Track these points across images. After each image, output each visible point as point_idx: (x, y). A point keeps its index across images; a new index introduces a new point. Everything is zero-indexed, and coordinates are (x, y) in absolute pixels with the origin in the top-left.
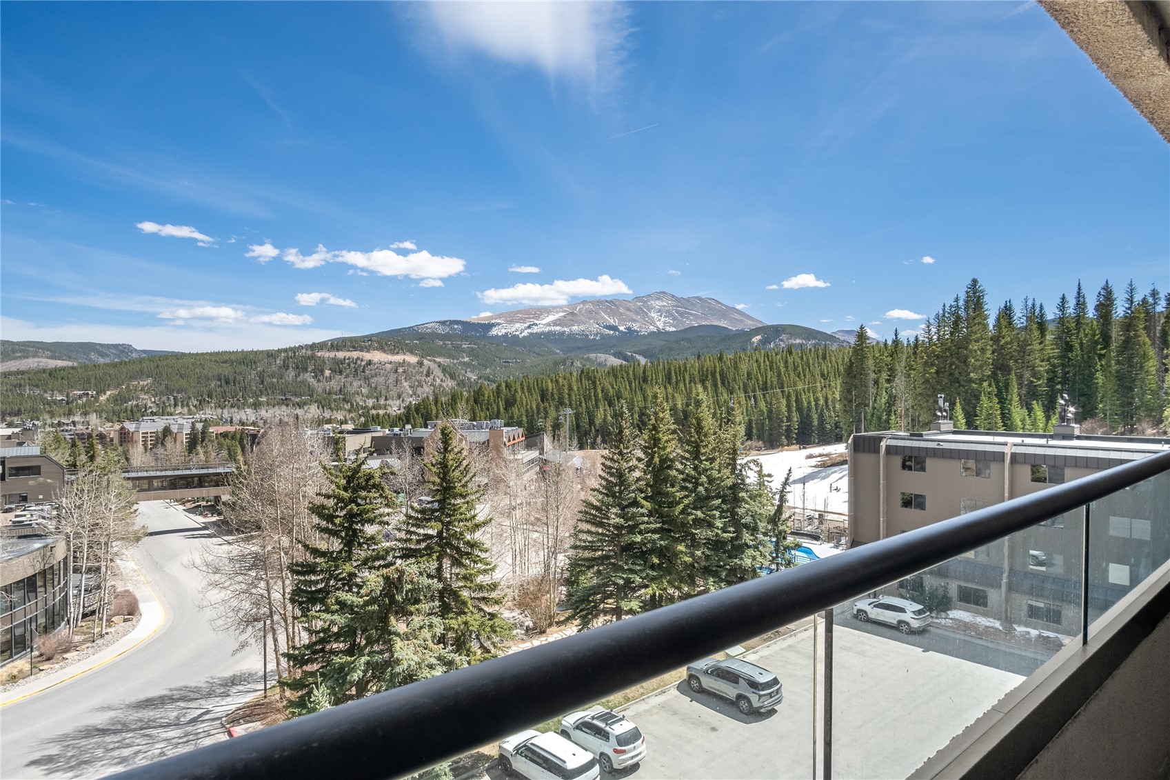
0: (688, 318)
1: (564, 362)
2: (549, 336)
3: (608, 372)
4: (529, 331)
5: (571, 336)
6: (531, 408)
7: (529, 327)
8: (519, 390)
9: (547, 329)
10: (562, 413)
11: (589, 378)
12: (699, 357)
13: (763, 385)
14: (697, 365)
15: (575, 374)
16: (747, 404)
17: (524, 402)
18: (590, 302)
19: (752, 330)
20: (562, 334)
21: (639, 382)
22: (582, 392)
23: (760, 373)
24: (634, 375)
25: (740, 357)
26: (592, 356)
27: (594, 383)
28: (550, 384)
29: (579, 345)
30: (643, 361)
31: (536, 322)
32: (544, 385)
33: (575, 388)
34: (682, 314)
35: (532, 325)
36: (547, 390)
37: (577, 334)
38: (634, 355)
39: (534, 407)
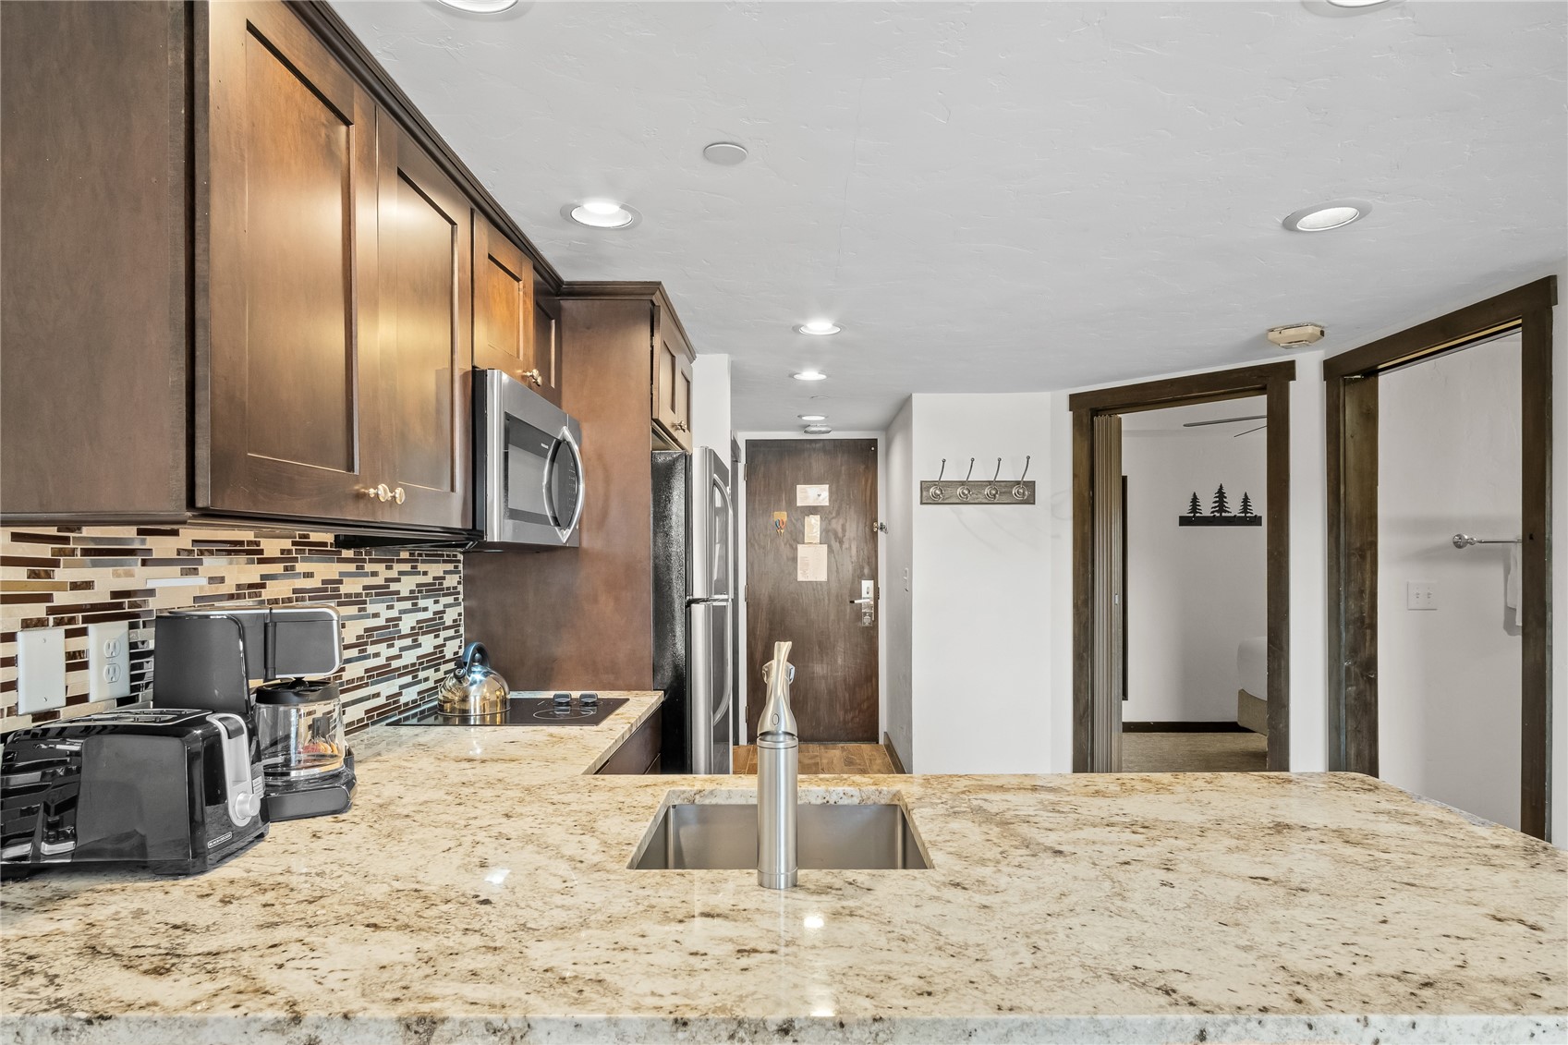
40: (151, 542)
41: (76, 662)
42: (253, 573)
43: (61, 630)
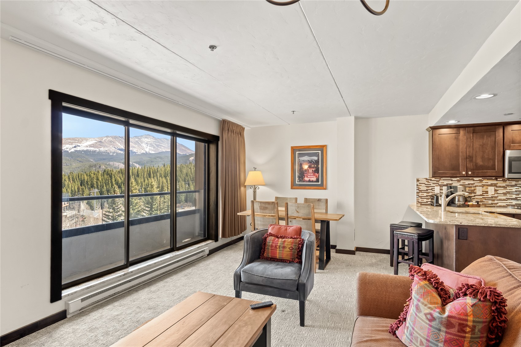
0: (160, 148)
1: (95, 166)
2: (86, 152)
3: (119, 172)
4: (75, 149)
5: (100, 153)
6: (75, 189)
7: (75, 147)
8: (67, 179)
9: (85, 149)
10: (92, 191)
11: (108, 174)
12: (164, 166)
13: (192, 178)
14: (163, 169)
15: (100, 172)
16: (185, 187)
17: (70, 186)
18: (111, 137)
19: (190, 155)
20: (95, 151)
21: (135, 176)
22: (104, 181)
23: (191, 173)
24: (132, 173)
25: (183, 166)
26: (111, 163)
27: (111, 177)
28: (86, 177)
29: (104, 157)
30: (137, 166)
31: (79, 144)
32: (82, 177)
33: (100, 179)
34: (158, 146)
35: (77, 146)
36: (84, 180)
37: (103, 152)
38: (134, 163)
39: (76, 188)
40: (452, 179)
41: (441, 190)
42: (472, 182)
43: (439, 187)
